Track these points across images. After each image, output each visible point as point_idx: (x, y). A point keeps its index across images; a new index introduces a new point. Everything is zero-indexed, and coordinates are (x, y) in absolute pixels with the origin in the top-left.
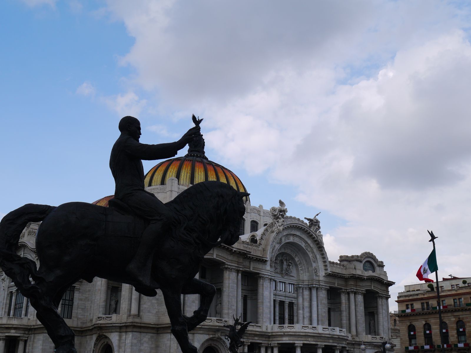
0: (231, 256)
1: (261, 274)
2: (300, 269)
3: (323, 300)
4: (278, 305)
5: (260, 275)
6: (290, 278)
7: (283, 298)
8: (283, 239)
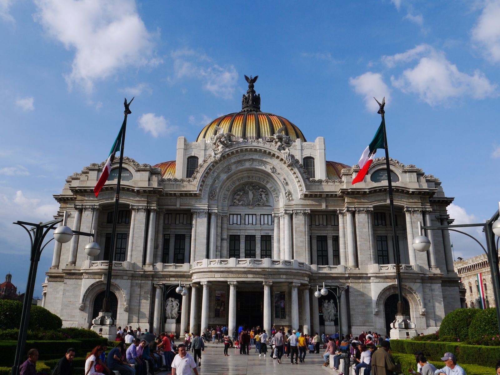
0: (139, 196)
1: (192, 209)
2: (274, 196)
3: (299, 227)
4: (244, 240)
5: (192, 211)
6: (263, 208)
7: (254, 231)
8: (233, 167)
